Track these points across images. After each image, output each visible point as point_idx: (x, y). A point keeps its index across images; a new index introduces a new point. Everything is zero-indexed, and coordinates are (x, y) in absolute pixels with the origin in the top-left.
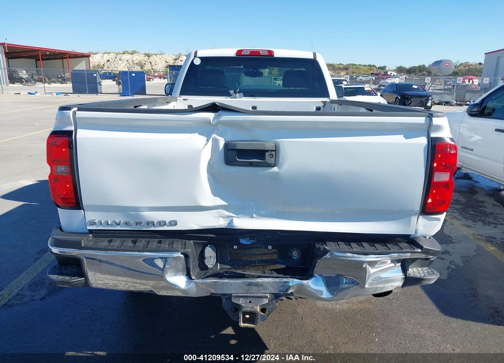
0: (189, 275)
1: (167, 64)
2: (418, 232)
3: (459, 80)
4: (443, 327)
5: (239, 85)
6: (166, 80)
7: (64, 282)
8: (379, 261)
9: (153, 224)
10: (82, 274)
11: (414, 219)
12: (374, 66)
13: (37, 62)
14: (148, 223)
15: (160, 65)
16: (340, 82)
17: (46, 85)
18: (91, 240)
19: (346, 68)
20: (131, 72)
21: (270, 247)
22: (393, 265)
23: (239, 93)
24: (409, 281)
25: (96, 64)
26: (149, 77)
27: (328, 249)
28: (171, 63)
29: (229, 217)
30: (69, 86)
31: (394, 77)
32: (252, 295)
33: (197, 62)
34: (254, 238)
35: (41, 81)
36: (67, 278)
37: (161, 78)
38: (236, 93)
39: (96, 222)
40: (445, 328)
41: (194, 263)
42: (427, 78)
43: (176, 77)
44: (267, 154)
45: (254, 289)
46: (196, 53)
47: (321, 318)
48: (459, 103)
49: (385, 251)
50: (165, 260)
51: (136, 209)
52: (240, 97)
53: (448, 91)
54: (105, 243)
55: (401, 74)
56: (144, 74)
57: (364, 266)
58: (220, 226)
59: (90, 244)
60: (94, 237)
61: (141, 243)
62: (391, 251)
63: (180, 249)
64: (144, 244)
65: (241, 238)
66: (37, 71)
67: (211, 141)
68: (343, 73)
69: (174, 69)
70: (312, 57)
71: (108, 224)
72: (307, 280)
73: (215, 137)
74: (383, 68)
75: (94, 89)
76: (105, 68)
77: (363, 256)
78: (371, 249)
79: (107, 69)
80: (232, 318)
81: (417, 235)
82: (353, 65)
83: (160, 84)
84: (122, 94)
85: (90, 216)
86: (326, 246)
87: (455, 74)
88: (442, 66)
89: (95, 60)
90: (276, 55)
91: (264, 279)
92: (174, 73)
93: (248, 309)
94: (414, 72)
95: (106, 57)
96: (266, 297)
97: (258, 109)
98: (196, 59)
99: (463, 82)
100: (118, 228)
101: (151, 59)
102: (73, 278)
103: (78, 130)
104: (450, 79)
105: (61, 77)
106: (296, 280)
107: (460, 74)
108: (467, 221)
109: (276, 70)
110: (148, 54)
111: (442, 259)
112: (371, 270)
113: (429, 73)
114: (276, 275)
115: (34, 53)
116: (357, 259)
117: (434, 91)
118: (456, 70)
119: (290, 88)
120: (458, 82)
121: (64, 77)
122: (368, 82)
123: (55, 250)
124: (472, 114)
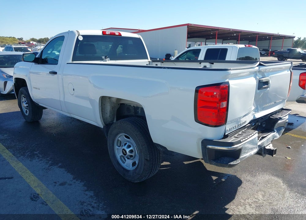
29: (254, 114)
38: (106, 58)
44: (268, 83)
52: (108, 61)
90: (122, 35)
94: (43, 42)
98: (80, 36)
100: (233, 130)
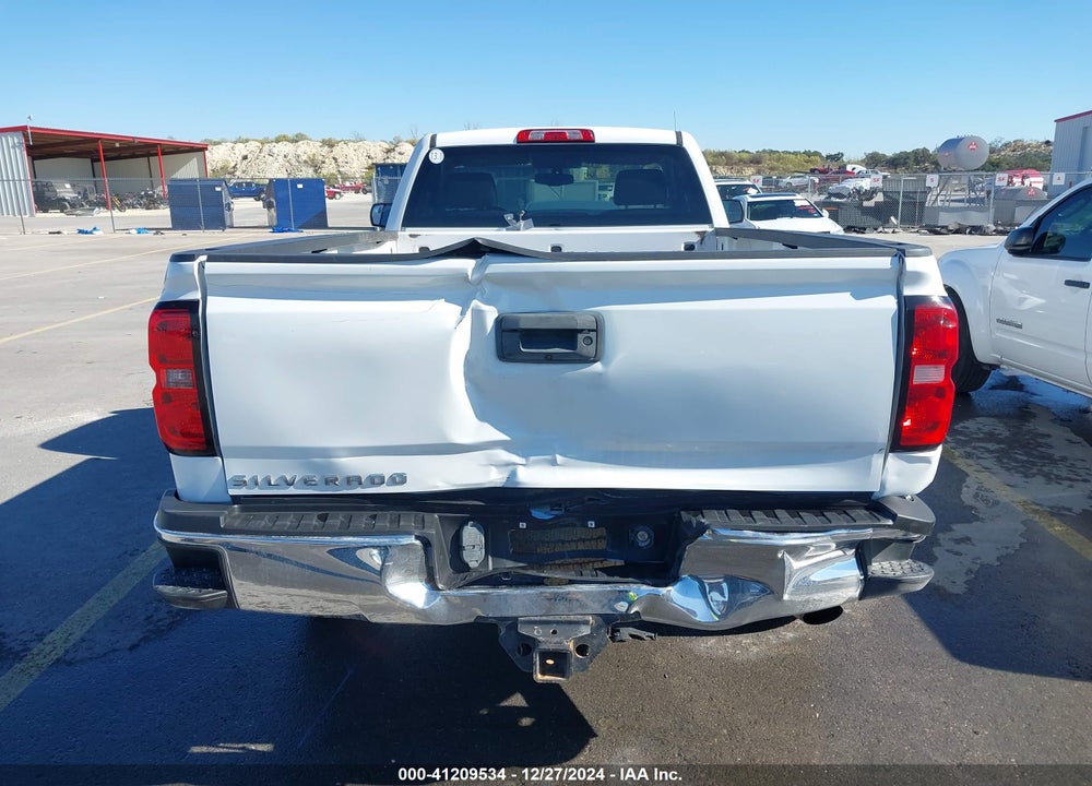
0: (431, 581)
1: (370, 162)
2: (887, 486)
3: (1001, 179)
4: (956, 688)
5: (526, 203)
6: (369, 196)
7: (187, 599)
8: (811, 545)
9: (359, 481)
10: (221, 583)
11: (878, 460)
12: (816, 153)
13: (95, 164)
14: (349, 481)
15: (355, 162)
16: (742, 190)
17: (116, 213)
18: (239, 516)
19: (756, 160)
20: (296, 181)
21: (592, 524)
22: (840, 553)
23: (524, 218)
24: (873, 587)
25: (219, 166)
26: (332, 189)
27: (707, 523)
28: (379, 161)
29: (508, 464)
30: (164, 213)
31: (860, 176)
32: (557, 618)
33: (437, 157)
34: (560, 505)
35: (104, 204)
36: (193, 591)
37: (357, 192)
38: (518, 221)
39: (246, 479)
40: (958, 691)
41: (441, 557)
42: (929, 177)
43: (392, 189)
44: (580, 337)
45: (561, 607)
46: (433, 139)
47: (703, 675)
48: (1001, 228)
49: (821, 525)
50: (385, 550)
51: (325, 453)
52: (527, 228)
53: (977, 203)
54: (264, 521)
55: (876, 170)
56: (323, 183)
57: (780, 556)
58: (491, 482)
59: (237, 524)
60: (243, 510)
61: (337, 519)
62: (833, 524)
63: (413, 529)
64: (342, 522)
65: (535, 507)
66: (95, 183)
67: (469, 313)
68: (749, 171)
69: (388, 172)
70: (673, 141)
71: (270, 484)
72: (666, 586)
73: (477, 306)
74: (836, 158)
75: (217, 218)
76: (237, 173)
77: (776, 536)
78: (794, 522)
79: (243, 176)
80: (519, 666)
81: (887, 493)
82: (772, 152)
83: (356, 204)
84: (278, 228)
85: (235, 467)
86: (704, 517)
87: (993, 166)
88: (962, 149)
89: (217, 157)
90: (598, 140)
91: (581, 586)
92: (386, 179)
93: (551, 647)
94: (905, 164)
95: (241, 149)
96: (586, 623)
97: (564, 250)
98: (434, 151)
99: (1009, 183)
100: (291, 491)
101: (337, 150)
102: (204, 590)
103: (209, 298)
104: (981, 176)
105: (147, 195)
106: (644, 587)
107: (1004, 165)
108: (1012, 475)
109: (604, 171)
110: (330, 140)
111: (957, 553)
112: (795, 564)
113: (937, 167)
114: (606, 578)
115: (87, 145)
116: (765, 542)
117: (947, 204)
118: (995, 156)
119: (630, 207)
120: (998, 183)
121: (152, 196)
122: (801, 189)
123: (168, 536)
124: (1017, 251)
